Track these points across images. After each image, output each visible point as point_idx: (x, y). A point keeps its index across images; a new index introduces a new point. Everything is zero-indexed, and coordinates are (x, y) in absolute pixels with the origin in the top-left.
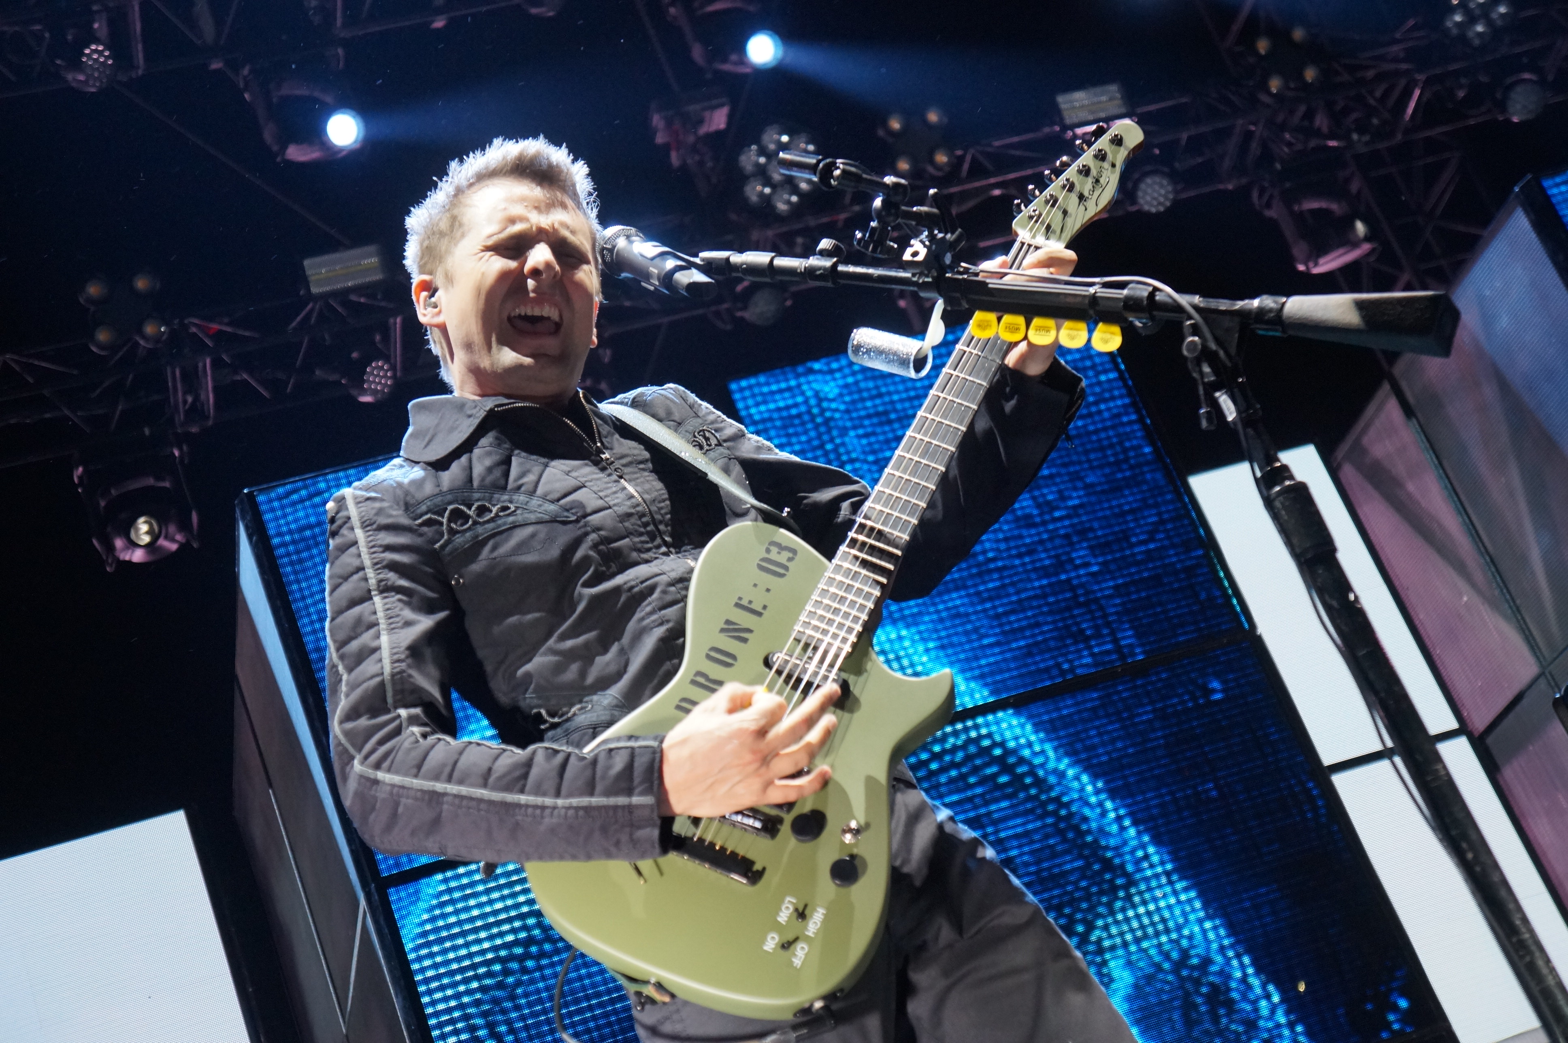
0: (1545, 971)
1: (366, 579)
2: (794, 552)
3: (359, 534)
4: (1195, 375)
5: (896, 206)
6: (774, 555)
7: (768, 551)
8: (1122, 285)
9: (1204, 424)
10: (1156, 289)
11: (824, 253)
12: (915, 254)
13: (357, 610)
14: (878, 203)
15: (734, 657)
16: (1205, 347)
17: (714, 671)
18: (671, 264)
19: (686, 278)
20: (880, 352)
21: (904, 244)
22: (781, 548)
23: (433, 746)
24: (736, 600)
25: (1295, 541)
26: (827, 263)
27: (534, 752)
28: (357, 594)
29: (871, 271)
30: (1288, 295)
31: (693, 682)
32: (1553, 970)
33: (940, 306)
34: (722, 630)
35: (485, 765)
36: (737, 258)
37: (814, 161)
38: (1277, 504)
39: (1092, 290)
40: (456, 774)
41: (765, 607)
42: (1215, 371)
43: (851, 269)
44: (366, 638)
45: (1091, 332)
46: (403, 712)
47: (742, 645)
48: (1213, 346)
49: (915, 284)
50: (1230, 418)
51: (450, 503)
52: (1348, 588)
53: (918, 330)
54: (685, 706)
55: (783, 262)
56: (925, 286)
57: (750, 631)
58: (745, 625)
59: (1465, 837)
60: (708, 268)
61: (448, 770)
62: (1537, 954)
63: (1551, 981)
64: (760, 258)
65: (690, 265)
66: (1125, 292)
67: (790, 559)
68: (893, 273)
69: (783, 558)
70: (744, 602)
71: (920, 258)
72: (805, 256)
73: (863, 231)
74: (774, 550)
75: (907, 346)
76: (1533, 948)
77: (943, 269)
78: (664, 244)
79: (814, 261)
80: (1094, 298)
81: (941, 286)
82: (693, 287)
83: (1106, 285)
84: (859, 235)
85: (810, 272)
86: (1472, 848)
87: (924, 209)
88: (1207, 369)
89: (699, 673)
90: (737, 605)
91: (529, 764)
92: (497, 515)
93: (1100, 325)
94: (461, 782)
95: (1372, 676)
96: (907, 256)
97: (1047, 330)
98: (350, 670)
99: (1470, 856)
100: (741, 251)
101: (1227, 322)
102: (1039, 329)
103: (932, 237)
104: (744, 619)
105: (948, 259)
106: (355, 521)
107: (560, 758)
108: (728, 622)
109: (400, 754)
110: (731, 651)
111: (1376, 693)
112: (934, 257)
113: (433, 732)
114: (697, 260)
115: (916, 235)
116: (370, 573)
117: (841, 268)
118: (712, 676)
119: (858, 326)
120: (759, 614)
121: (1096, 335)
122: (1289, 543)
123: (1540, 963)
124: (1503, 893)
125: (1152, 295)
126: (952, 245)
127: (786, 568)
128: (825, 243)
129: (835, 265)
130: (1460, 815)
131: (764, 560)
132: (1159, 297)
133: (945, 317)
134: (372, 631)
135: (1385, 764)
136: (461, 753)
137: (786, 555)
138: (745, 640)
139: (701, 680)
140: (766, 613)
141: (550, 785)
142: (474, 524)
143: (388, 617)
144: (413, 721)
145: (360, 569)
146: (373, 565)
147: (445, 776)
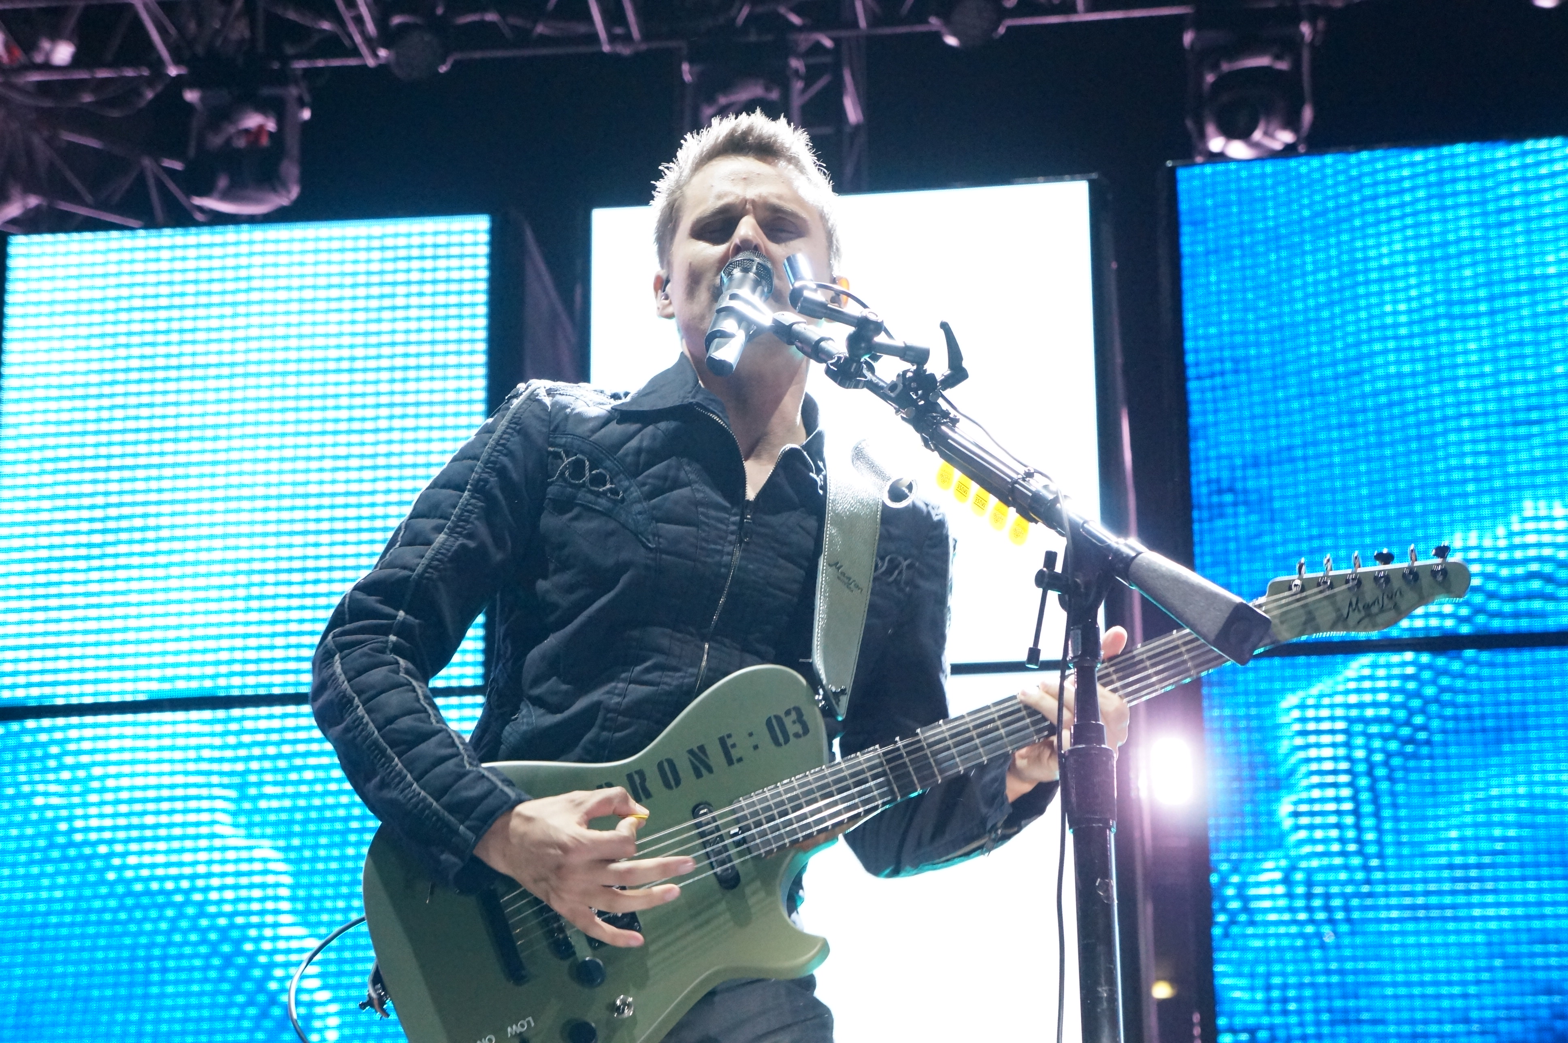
2: (806, 731)
3: (503, 425)
6: (788, 721)
7: (788, 713)
15: (678, 783)
17: (654, 783)
22: (800, 719)
23: (383, 665)
24: (724, 733)
28: (457, 479)
34: (691, 752)
35: (396, 712)
40: (372, 703)
41: (740, 760)
44: (429, 525)
46: (402, 616)
47: (693, 776)
51: (582, 452)
57: (710, 770)
58: (712, 762)
61: (374, 694)
67: (797, 735)
69: (793, 728)
70: (729, 742)
74: (794, 716)
89: (640, 773)
90: (722, 741)
91: (425, 737)
92: (604, 493)
104: (715, 756)
106: (511, 413)
108: (702, 748)
109: (359, 651)
110: (681, 774)
116: (480, 466)
118: (648, 784)
120: (730, 762)
127: (787, 741)
131: (778, 718)
134: (441, 522)
136: (392, 688)
137: (798, 728)
138: (699, 775)
139: (636, 778)
140: (736, 766)
141: (420, 766)
142: (583, 485)
143: (460, 518)
144: (403, 630)
145: (476, 458)
146: (487, 462)
147: (365, 696)
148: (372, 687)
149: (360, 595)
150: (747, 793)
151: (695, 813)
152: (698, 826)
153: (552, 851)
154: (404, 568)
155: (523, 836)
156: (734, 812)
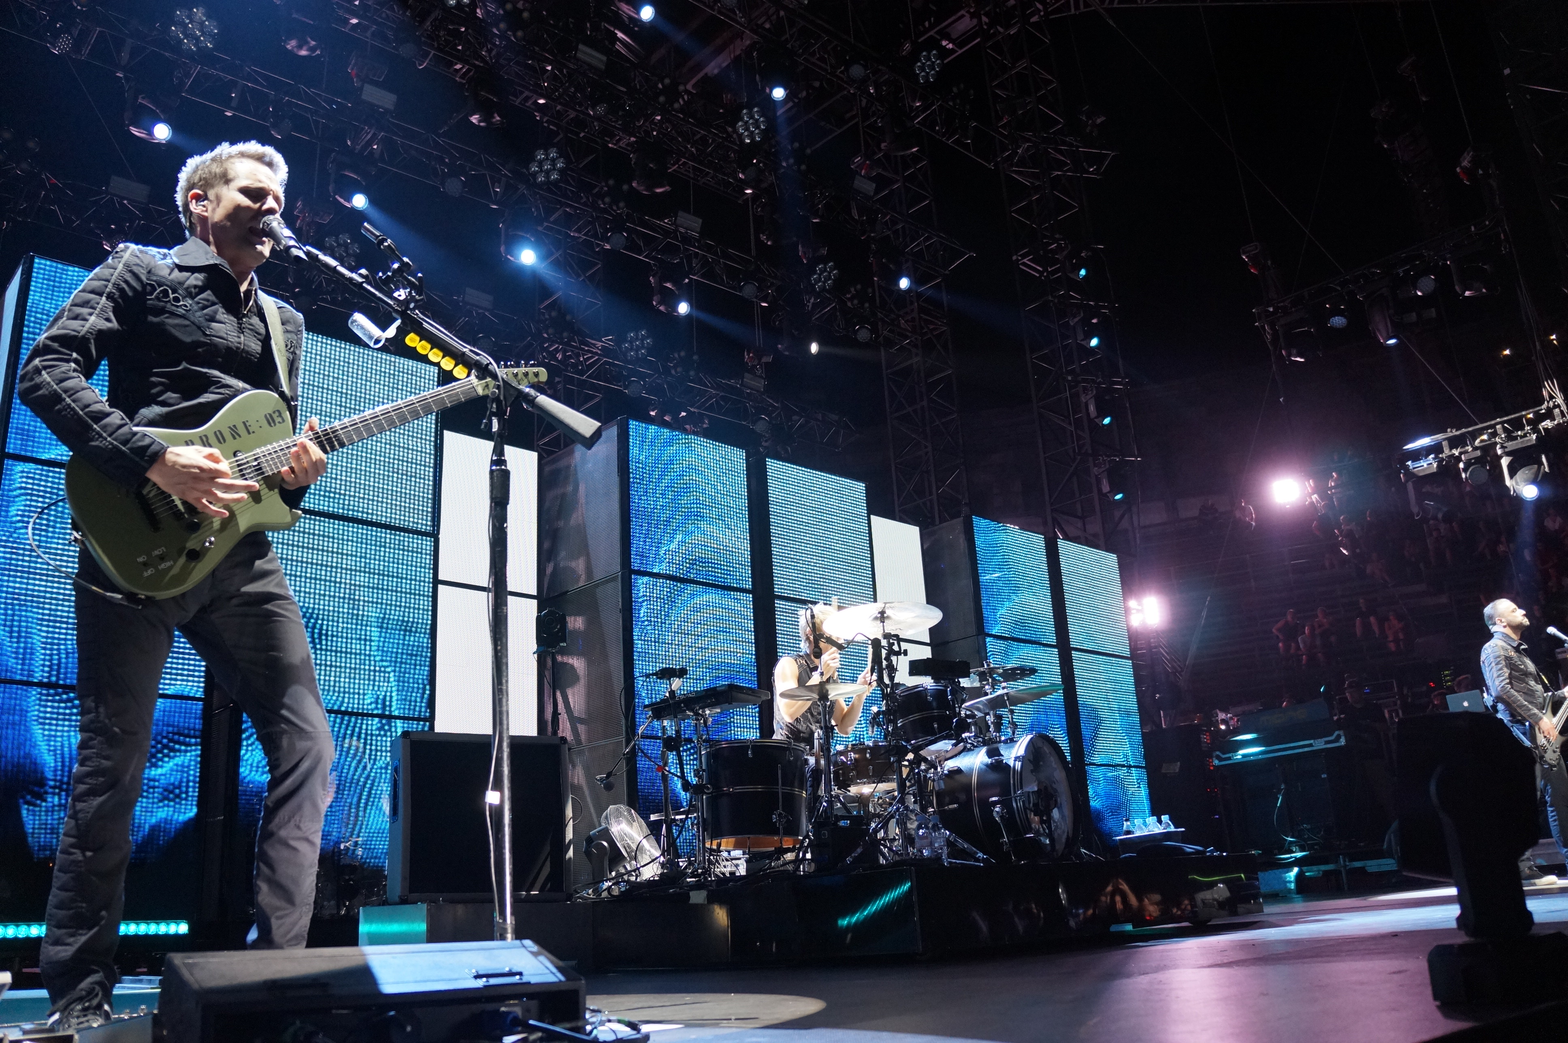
0: (504, 704)
1: (106, 286)
2: (284, 421)
3: (120, 266)
4: (489, 406)
5: (403, 272)
6: (275, 416)
7: (274, 412)
8: (478, 354)
9: (483, 427)
10: (491, 363)
11: (361, 275)
12: (400, 296)
13: (92, 296)
14: (396, 266)
15: (225, 441)
16: (499, 395)
18: (292, 243)
19: (295, 252)
20: (362, 328)
21: (398, 289)
22: (280, 416)
23: (74, 378)
24: (244, 420)
25: (494, 492)
26: (360, 280)
27: (113, 412)
28: (98, 290)
29: (377, 293)
30: (541, 394)
31: (201, 437)
32: (507, 705)
33: (398, 322)
34: (230, 427)
35: (90, 402)
36: (322, 257)
37: (378, 234)
38: (495, 474)
39: (465, 350)
40: (74, 397)
41: (254, 432)
42: (497, 408)
43: (369, 287)
44: (85, 311)
45: (456, 366)
46: (75, 355)
47: (231, 438)
48: (502, 398)
49: (393, 308)
50: (494, 430)
51: (167, 285)
52: (505, 520)
53: (384, 328)
54: (189, 443)
55: (341, 269)
56: (396, 311)
57: (240, 436)
58: (240, 433)
59: (501, 639)
60: (308, 253)
61: (72, 392)
62: (505, 696)
63: (504, 709)
64: (333, 262)
65: (300, 248)
66: (478, 358)
67: (279, 422)
68: (385, 299)
69: (277, 419)
70: (248, 424)
71: (401, 298)
72: (352, 271)
73: (384, 274)
74: (277, 414)
75: (376, 331)
76: (505, 693)
77: (408, 308)
78: (293, 233)
79: (354, 276)
80: (464, 353)
81: (403, 315)
82: (298, 257)
83: (471, 351)
84: (380, 274)
85: (351, 280)
86: (501, 645)
87: (413, 280)
88: (494, 406)
89: (206, 436)
90: (244, 423)
91: (108, 415)
92: (181, 306)
93: (460, 366)
94: (74, 401)
95: (497, 560)
96: (396, 295)
97: (438, 356)
98: (69, 319)
99: (499, 648)
100: (325, 255)
101: (512, 391)
102: (434, 353)
103: (410, 293)
104: (241, 430)
105: (412, 305)
106: (123, 261)
107: (123, 422)
108: (234, 426)
109: (58, 371)
110: (226, 438)
111: (495, 568)
112: (406, 302)
113: (80, 372)
114: (305, 249)
115: (405, 288)
116: (110, 286)
117: (365, 285)
119: (359, 312)
120: (249, 433)
121: (457, 368)
122: (492, 491)
123: (504, 700)
124: (504, 668)
125: (488, 365)
126: (416, 301)
127: (275, 425)
128: (363, 271)
129: (363, 282)
130: (503, 631)
131: (270, 414)
132: (490, 367)
133: (398, 328)
134: (91, 310)
135: (485, 594)
136: (83, 389)
137: (280, 419)
138: (235, 438)
139: (204, 439)
140: (252, 435)
141: (110, 430)
142: (169, 301)
143: (102, 310)
144: (76, 361)
145: (108, 281)
146: (114, 284)
147: (69, 394)
148: (72, 389)
149: (49, 343)
150: (259, 447)
151: (235, 455)
152: (237, 461)
153: (193, 470)
154: (74, 331)
155: (175, 463)
156: (254, 455)
